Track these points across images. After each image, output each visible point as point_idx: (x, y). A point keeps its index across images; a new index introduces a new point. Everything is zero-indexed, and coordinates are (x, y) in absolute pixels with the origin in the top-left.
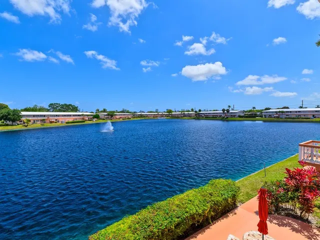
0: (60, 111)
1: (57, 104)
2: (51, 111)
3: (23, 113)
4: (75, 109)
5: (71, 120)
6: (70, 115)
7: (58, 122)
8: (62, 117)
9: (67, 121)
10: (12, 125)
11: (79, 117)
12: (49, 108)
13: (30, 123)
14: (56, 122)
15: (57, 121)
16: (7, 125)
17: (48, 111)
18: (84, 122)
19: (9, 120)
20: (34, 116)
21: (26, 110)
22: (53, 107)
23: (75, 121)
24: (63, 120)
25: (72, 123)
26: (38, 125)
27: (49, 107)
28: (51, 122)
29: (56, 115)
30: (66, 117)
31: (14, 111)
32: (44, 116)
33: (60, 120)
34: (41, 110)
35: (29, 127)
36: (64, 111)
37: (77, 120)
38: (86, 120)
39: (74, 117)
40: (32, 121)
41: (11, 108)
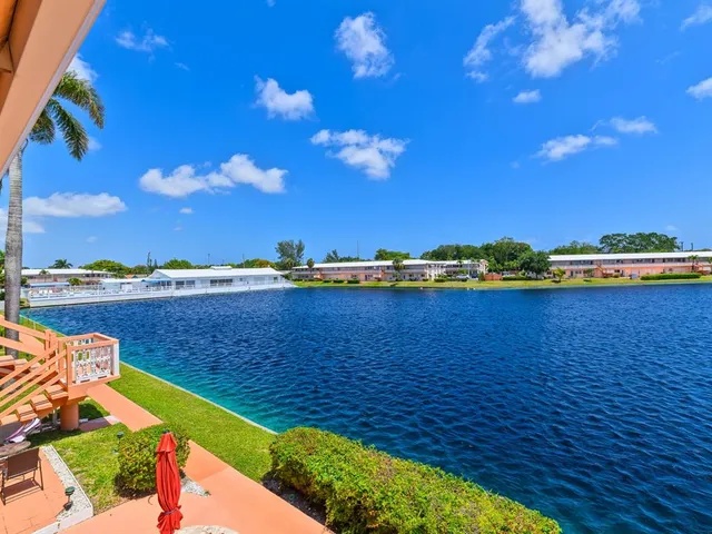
0: (626, 250)
1: (619, 235)
2: (606, 250)
3: (553, 258)
4: (668, 244)
5: (655, 273)
6: (653, 260)
7: (622, 275)
8: (633, 265)
9: (643, 274)
10: (537, 279)
11: (678, 264)
12: (600, 246)
13: (565, 276)
14: (616, 277)
15: (619, 273)
16: (530, 279)
17: (599, 251)
18: (697, 277)
19: (532, 269)
20: (571, 263)
21: (557, 252)
22: (610, 243)
23: (668, 273)
24: (635, 272)
25: (659, 278)
26: (579, 281)
27: (602, 243)
28: (606, 276)
29: (618, 261)
30: (645, 265)
31: (540, 254)
32: (592, 262)
33: (627, 272)
34: (584, 250)
35: (563, 284)
36: (637, 251)
37: (675, 273)
38: (703, 273)
39: (664, 265)
40: (568, 273)
41: (535, 250)
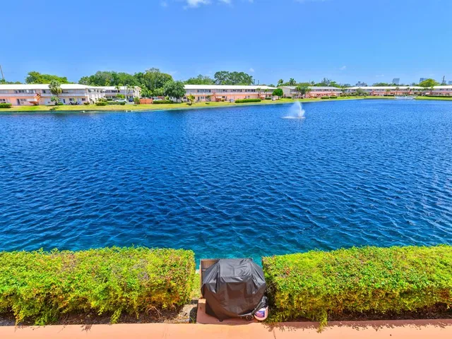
0: (228, 83)
1: (225, 72)
2: (218, 82)
3: (187, 87)
4: (248, 80)
5: (242, 98)
6: (241, 91)
7: (226, 100)
8: (231, 93)
9: (236, 99)
10: (177, 103)
11: (252, 93)
12: (215, 79)
13: (195, 100)
14: (223, 101)
15: (225, 98)
16: (172, 102)
17: (214, 83)
18: (260, 101)
19: (173, 95)
20: (198, 91)
21: (190, 82)
22: (221, 78)
23: (247, 99)
24: (232, 98)
25: (244, 102)
26: (203, 104)
27: (215, 77)
28: (218, 100)
29: (224, 90)
30: (236, 93)
31: (178, 84)
32: (210, 91)
33: (229, 98)
34: (206, 82)
35: (194, 106)
36: (233, 84)
37: (251, 98)
38: (262, 99)
39: (246, 93)
40: (196, 98)
41: (175, 80)
